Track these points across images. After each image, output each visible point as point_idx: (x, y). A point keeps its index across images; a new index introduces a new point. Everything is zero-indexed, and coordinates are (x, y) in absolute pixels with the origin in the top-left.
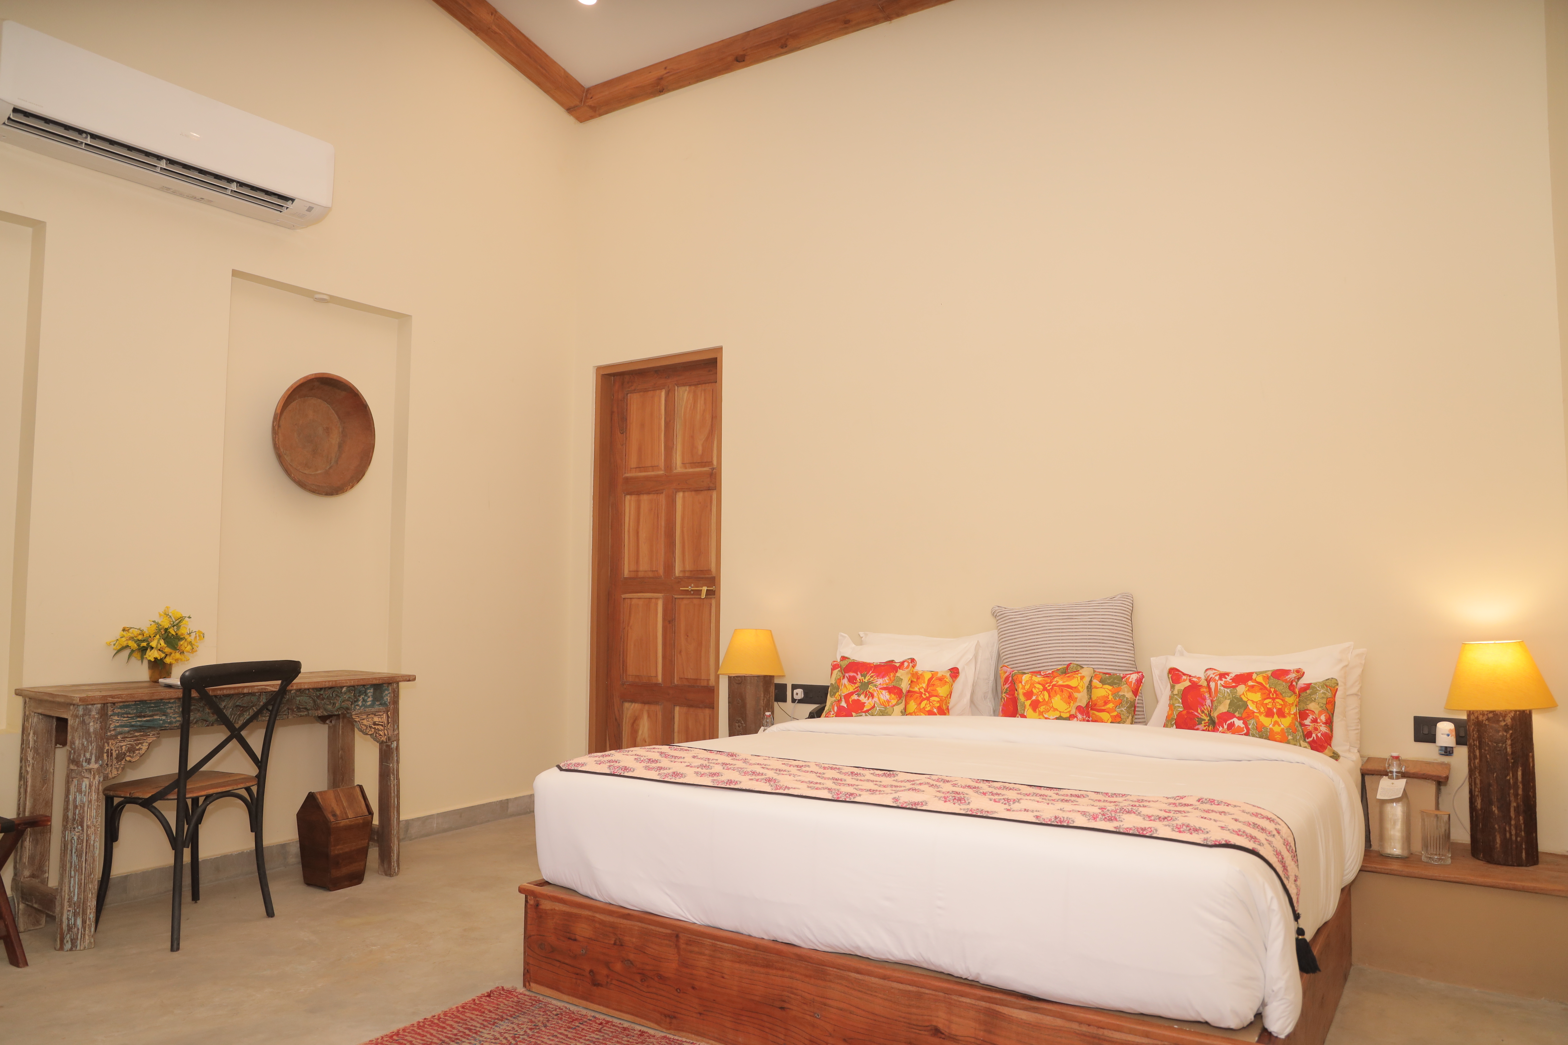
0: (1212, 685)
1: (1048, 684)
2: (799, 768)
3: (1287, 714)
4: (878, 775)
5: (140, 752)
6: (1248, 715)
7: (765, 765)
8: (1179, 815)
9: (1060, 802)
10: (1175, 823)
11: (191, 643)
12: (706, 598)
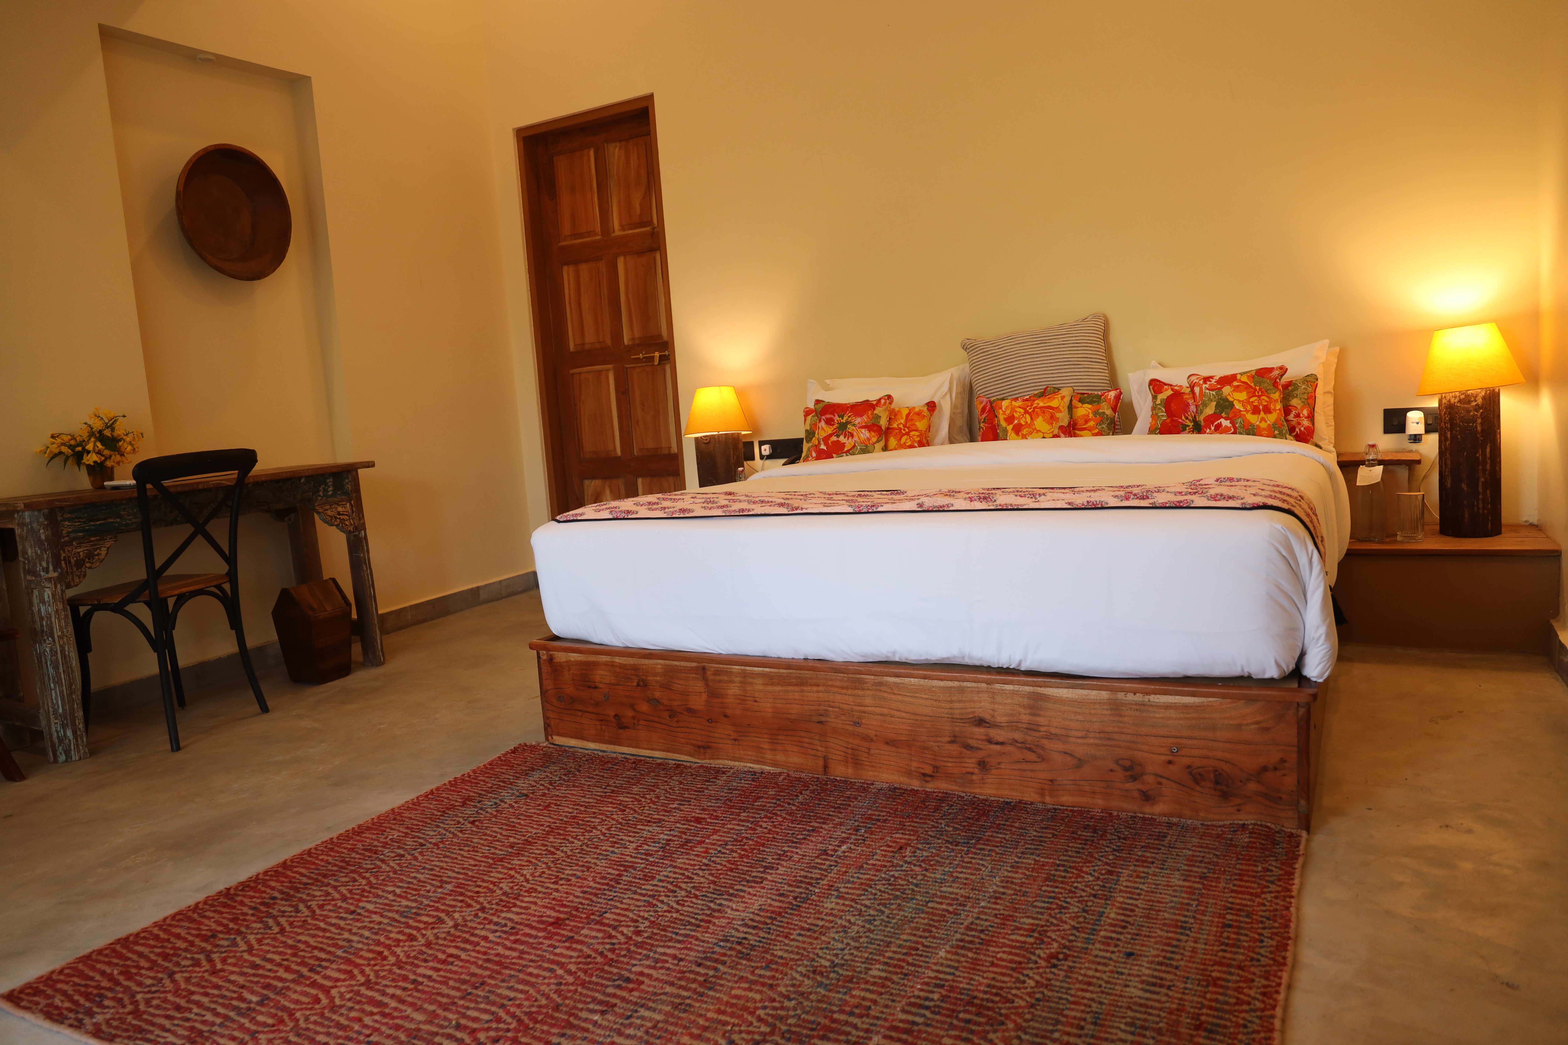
0: (1196, 390)
1: (1029, 407)
3: (1273, 410)
4: (886, 494)
5: (100, 557)
6: (1235, 414)
8: (1207, 489)
9: (1084, 493)
10: (1208, 494)
11: (130, 443)
12: (659, 364)
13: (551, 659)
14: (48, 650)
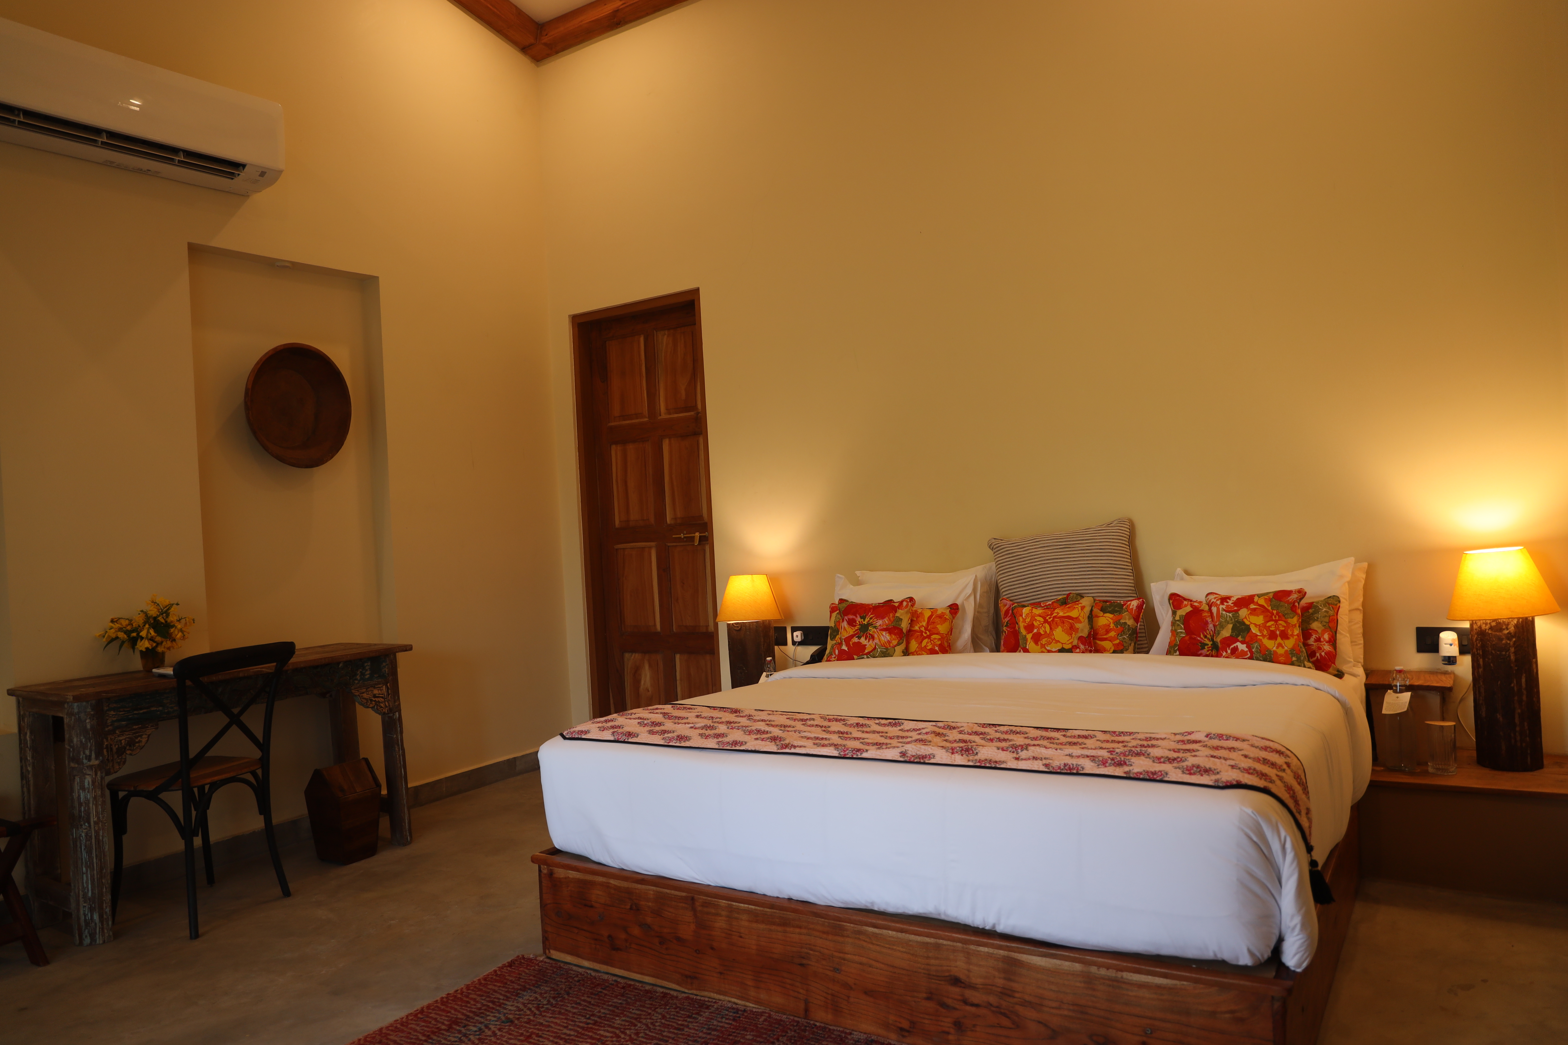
0: (1214, 609)
1: (1049, 616)
2: (804, 723)
3: (1291, 635)
4: (884, 724)
5: (140, 744)
6: (1251, 638)
7: (770, 721)
8: (1188, 754)
9: (1068, 746)
10: (1185, 764)
11: (181, 630)
12: (699, 544)
13: (551, 874)
14: (83, 835)
